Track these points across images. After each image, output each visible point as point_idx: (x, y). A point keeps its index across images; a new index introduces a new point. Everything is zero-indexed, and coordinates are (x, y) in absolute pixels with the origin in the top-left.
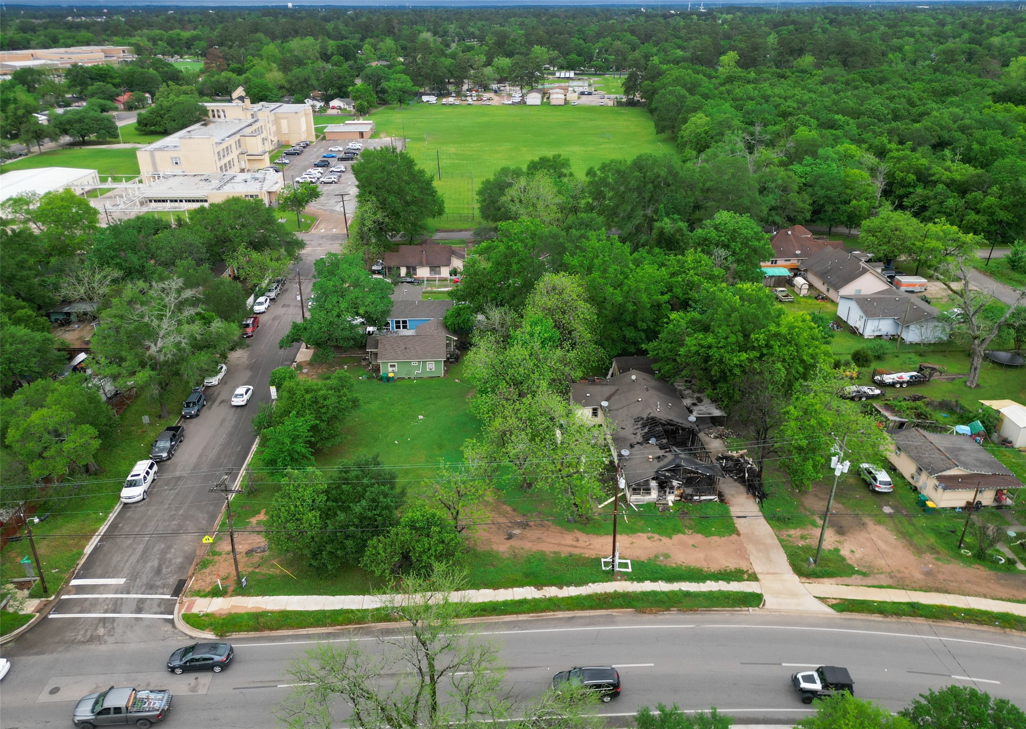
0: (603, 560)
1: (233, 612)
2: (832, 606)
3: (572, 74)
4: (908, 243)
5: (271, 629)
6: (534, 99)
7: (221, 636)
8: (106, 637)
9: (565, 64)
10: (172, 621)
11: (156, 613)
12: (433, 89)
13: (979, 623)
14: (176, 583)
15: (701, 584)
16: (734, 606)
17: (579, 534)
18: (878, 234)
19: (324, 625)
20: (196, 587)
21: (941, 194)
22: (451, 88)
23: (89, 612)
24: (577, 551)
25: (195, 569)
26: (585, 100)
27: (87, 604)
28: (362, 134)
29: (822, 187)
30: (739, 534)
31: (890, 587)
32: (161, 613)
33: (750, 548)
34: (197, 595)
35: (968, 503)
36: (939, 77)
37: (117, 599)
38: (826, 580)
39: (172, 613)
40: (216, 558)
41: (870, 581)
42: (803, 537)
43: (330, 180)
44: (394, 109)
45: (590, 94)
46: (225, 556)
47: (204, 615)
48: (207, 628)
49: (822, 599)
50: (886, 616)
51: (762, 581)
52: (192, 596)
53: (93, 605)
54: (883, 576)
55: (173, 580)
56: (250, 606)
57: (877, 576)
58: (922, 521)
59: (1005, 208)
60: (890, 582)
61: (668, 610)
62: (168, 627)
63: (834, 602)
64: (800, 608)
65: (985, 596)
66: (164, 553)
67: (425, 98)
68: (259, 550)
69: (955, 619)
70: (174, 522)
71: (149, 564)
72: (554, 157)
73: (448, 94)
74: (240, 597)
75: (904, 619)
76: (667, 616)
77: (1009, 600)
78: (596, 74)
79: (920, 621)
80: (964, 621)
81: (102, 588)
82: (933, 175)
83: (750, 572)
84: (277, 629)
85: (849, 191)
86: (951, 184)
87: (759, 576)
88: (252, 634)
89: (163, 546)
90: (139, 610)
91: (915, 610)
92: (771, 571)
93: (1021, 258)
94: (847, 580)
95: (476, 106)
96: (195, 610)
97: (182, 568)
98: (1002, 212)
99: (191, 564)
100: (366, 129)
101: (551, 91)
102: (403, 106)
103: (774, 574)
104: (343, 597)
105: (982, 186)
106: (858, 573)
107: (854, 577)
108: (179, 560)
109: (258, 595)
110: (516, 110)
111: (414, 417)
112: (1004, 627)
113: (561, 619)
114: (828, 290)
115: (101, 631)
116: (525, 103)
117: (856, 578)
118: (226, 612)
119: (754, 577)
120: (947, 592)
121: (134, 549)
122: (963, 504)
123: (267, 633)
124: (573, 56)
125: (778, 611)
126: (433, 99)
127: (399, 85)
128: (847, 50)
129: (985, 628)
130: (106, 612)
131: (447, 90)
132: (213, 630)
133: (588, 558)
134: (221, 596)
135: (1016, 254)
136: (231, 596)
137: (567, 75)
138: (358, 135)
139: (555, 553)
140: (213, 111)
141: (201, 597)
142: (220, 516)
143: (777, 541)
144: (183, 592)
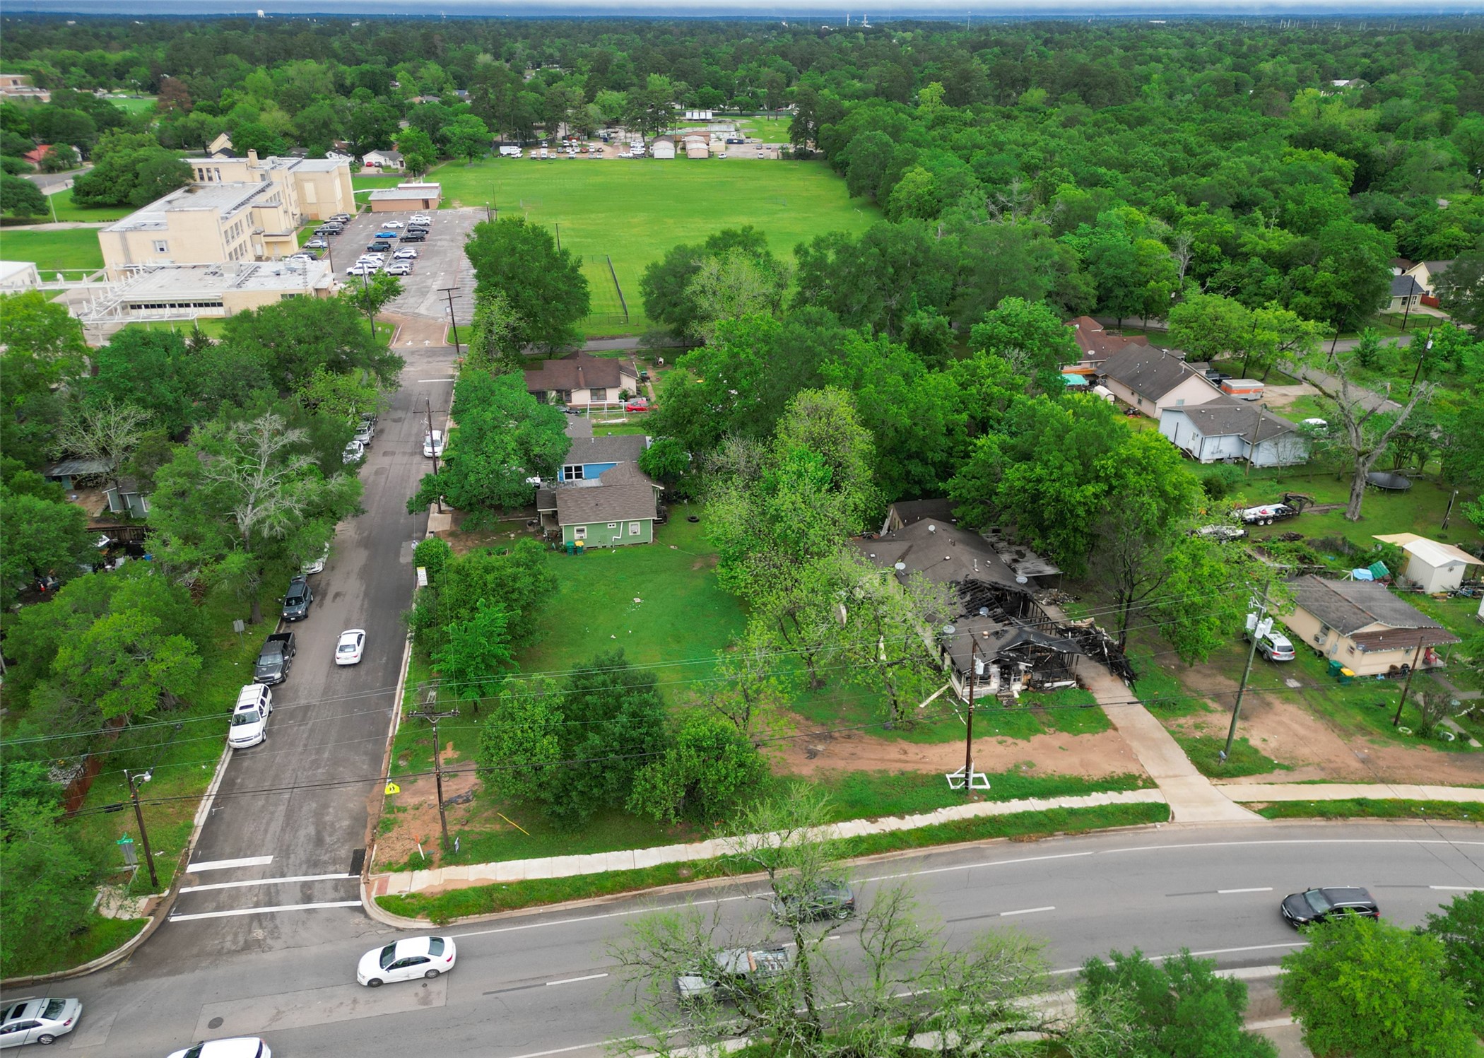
0: (948, 776)
1: (450, 888)
2: (1260, 812)
3: (708, 115)
4: (1233, 336)
5: (513, 908)
6: (663, 149)
7: (441, 923)
8: (269, 941)
9: (698, 101)
10: (361, 910)
11: (334, 900)
12: (515, 137)
13: (1445, 817)
14: (351, 855)
15: (1086, 797)
16: (1135, 823)
17: (906, 745)
18: (1193, 325)
19: (588, 896)
20: (384, 858)
21: (1257, 270)
22: (542, 135)
23: (232, 908)
24: (909, 768)
25: (373, 834)
26: (735, 151)
27: (223, 897)
28: (426, 203)
29: (1110, 265)
30: (1116, 729)
31: (1323, 781)
32: (342, 900)
33: (1135, 745)
34: (390, 870)
35: (1393, 667)
36: (1215, 116)
37: (269, 886)
38: (1242, 779)
39: (358, 898)
40: (401, 816)
41: (1297, 776)
42: (1198, 727)
43: (400, 271)
44: (462, 165)
45: (741, 142)
46: (412, 812)
47: (407, 897)
48: (418, 913)
49: (1245, 804)
50: (1329, 819)
51: (1164, 788)
52: (382, 872)
53: (234, 898)
54: (1310, 769)
55: (345, 852)
56: (472, 878)
57: (1305, 769)
58: (1339, 695)
59: (1343, 286)
60: (1322, 775)
61: (1051, 835)
62: (359, 918)
63: (1261, 806)
64: (1220, 818)
65: (1442, 784)
66: (319, 815)
67: (504, 150)
68: (460, 800)
69: (1415, 816)
70: (320, 771)
71: (302, 833)
72: (743, 230)
73: (537, 144)
74: (453, 868)
75: (1352, 820)
76: (1053, 843)
77: (1472, 786)
78: (741, 115)
79: (1372, 821)
80: (1426, 816)
81: (239, 873)
82: (1243, 245)
83: (1144, 776)
84: (522, 907)
85: (1143, 269)
86: (1268, 257)
87: (1157, 781)
88: (487, 917)
89: (314, 805)
90: (308, 899)
91: (1363, 808)
92: (1171, 773)
93: (1373, 351)
94: (1269, 777)
95: (582, 160)
96: (392, 891)
97: (352, 834)
98: (1340, 292)
99: (365, 827)
100: (433, 195)
101: (686, 139)
102: (475, 161)
103: (1175, 776)
104: (603, 855)
105: (1310, 257)
106: (1279, 766)
107: (1277, 772)
108: (346, 823)
109: (479, 863)
110: (640, 166)
111: (628, 601)
112: (1474, 820)
113: (914, 859)
114: (1140, 402)
115: (259, 934)
116: (652, 156)
117: (1278, 774)
118: (439, 889)
119: (1150, 784)
120: (1395, 782)
121: (272, 813)
122: (1386, 669)
123: (507, 914)
124: (708, 89)
125: (1193, 824)
126: (515, 151)
127: (468, 130)
128: (1087, 80)
129: (1452, 823)
130: (257, 905)
131: (536, 137)
132: (428, 916)
133: (927, 775)
134: (425, 868)
135: (1366, 346)
136: (440, 867)
137: (703, 116)
138: (421, 205)
139: (880, 771)
140: (200, 170)
141: (396, 871)
142: (386, 756)
143: (1167, 734)
144: (365, 867)
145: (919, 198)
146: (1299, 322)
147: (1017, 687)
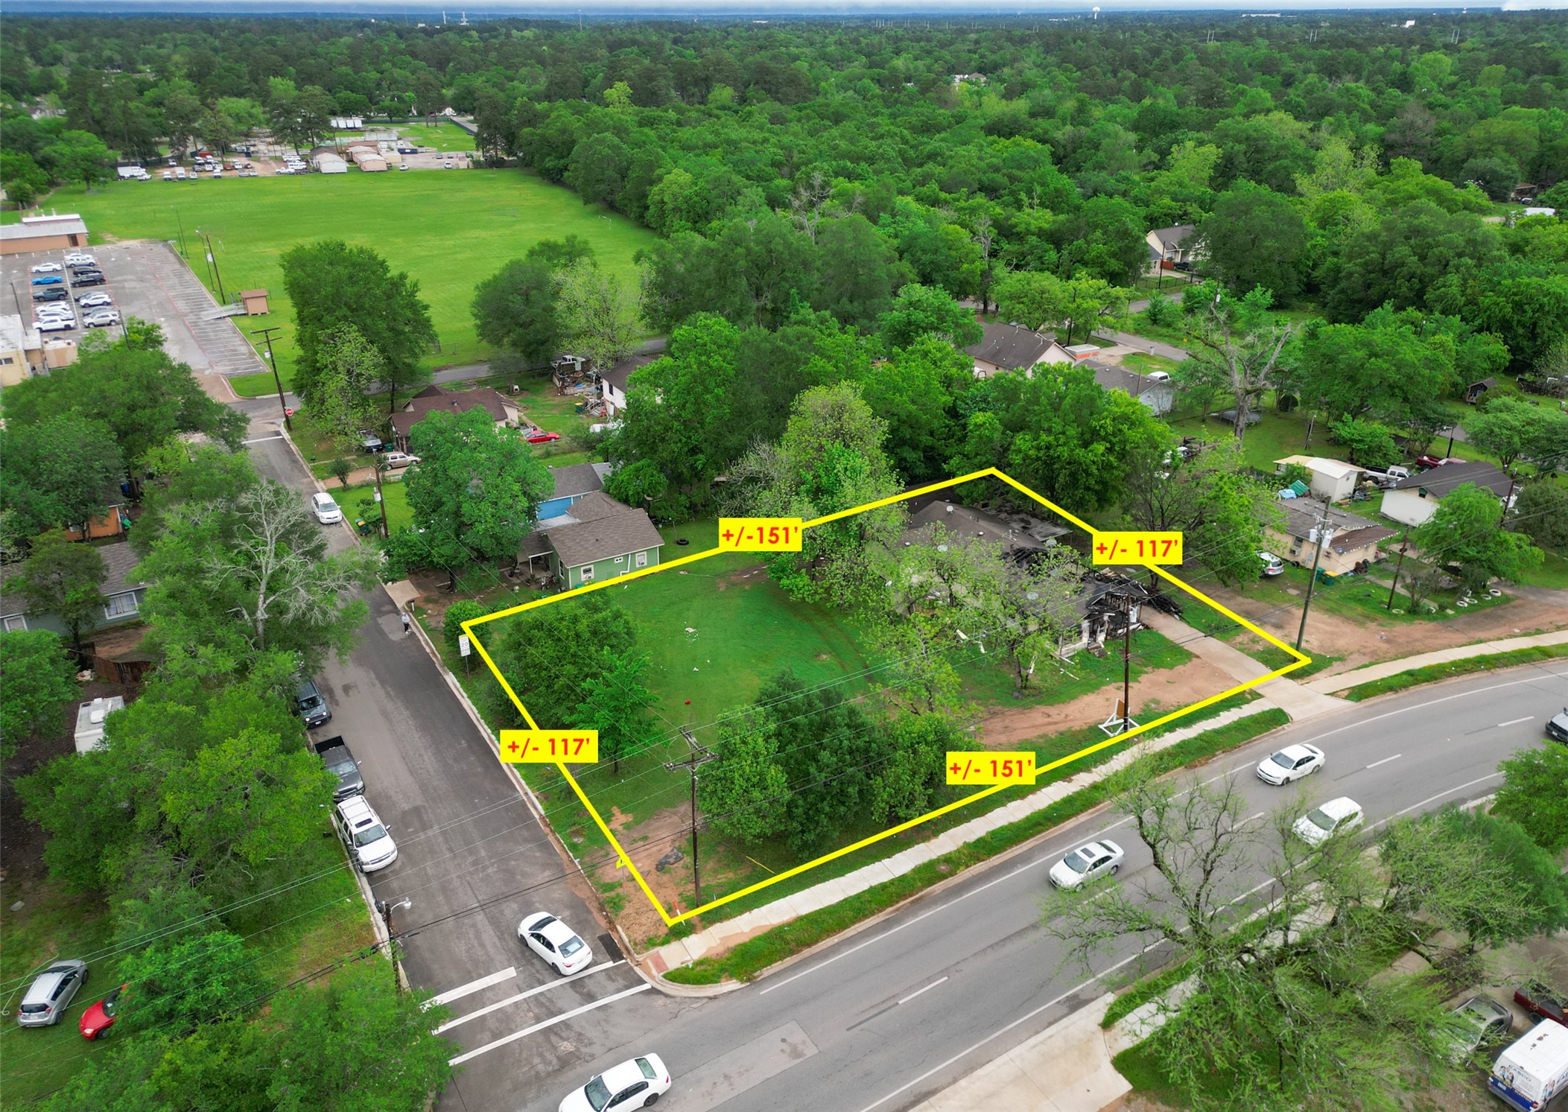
0: (1101, 727)
1: (732, 944)
2: (1347, 698)
3: (357, 122)
4: (1060, 307)
5: (809, 945)
6: (331, 163)
7: (749, 980)
8: (584, 1050)
9: (338, 108)
10: (653, 991)
11: (619, 991)
12: (133, 154)
13: (1471, 671)
14: (600, 943)
16: (1268, 730)
17: (1043, 709)
18: (1025, 300)
19: (873, 914)
20: (639, 936)
21: (1037, 247)
22: (166, 153)
23: (511, 1032)
24: (1062, 727)
25: (606, 917)
26: (411, 162)
27: (492, 1023)
28: (73, 239)
29: (924, 251)
30: (1198, 657)
31: (1371, 664)
32: (627, 987)
33: (1221, 666)
34: (655, 945)
35: (1358, 564)
36: (902, 110)
37: (536, 997)
38: (1317, 675)
39: (642, 981)
40: (622, 890)
41: (1350, 665)
42: (1254, 641)
43: (107, 320)
44: (81, 192)
45: (414, 152)
46: (631, 884)
47: (696, 965)
48: (719, 977)
49: (1334, 695)
50: (1396, 692)
51: (1268, 695)
52: (647, 949)
53: (505, 1022)
54: (1355, 656)
56: (747, 930)
57: (1352, 657)
58: (1333, 594)
59: (1114, 255)
60: (1366, 660)
61: (1214, 756)
62: (660, 1001)
63: (1346, 693)
64: (1325, 710)
65: (1450, 647)
67: (125, 172)
68: (672, 860)
69: (1450, 675)
70: (489, 870)
73: (162, 163)
74: (718, 925)
75: (1413, 689)
77: (1470, 644)
78: (392, 122)
79: (1425, 687)
80: (1458, 674)
81: (489, 994)
82: (1015, 226)
83: (1248, 691)
84: (817, 942)
85: (953, 253)
86: (1041, 233)
87: (1260, 692)
88: (789, 961)
89: (515, 905)
90: (590, 997)
91: (1414, 678)
92: (1265, 683)
93: (1161, 311)
95: (232, 179)
96: (673, 964)
98: (1113, 260)
99: (590, 911)
100: (80, 228)
101: (351, 150)
102: (94, 187)
103: (1268, 684)
104: (856, 873)
105: (1079, 232)
107: (1336, 664)
108: (567, 913)
109: (741, 913)
110: (309, 181)
111: (683, 632)
112: (1489, 670)
115: (566, 1047)
116: (318, 170)
117: (1337, 666)
118: (721, 949)
119: (1255, 695)
120: (1419, 653)
121: (475, 926)
122: (1352, 567)
123: (806, 952)
124: (345, 94)
125: (1307, 720)
126: (139, 172)
129: (1476, 675)
130: (538, 1020)
131: (159, 155)
132: (731, 976)
133: (1081, 731)
134: (691, 933)
135: (1154, 306)
136: (704, 928)
137: (350, 123)
138: (67, 242)
139: (1041, 737)
141: (663, 944)
142: (552, 838)
143: (1239, 652)
144: (623, 950)
145: (687, 200)
146: (1109, 289)
147: (1101, 637)
